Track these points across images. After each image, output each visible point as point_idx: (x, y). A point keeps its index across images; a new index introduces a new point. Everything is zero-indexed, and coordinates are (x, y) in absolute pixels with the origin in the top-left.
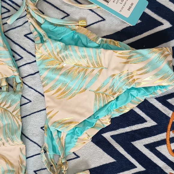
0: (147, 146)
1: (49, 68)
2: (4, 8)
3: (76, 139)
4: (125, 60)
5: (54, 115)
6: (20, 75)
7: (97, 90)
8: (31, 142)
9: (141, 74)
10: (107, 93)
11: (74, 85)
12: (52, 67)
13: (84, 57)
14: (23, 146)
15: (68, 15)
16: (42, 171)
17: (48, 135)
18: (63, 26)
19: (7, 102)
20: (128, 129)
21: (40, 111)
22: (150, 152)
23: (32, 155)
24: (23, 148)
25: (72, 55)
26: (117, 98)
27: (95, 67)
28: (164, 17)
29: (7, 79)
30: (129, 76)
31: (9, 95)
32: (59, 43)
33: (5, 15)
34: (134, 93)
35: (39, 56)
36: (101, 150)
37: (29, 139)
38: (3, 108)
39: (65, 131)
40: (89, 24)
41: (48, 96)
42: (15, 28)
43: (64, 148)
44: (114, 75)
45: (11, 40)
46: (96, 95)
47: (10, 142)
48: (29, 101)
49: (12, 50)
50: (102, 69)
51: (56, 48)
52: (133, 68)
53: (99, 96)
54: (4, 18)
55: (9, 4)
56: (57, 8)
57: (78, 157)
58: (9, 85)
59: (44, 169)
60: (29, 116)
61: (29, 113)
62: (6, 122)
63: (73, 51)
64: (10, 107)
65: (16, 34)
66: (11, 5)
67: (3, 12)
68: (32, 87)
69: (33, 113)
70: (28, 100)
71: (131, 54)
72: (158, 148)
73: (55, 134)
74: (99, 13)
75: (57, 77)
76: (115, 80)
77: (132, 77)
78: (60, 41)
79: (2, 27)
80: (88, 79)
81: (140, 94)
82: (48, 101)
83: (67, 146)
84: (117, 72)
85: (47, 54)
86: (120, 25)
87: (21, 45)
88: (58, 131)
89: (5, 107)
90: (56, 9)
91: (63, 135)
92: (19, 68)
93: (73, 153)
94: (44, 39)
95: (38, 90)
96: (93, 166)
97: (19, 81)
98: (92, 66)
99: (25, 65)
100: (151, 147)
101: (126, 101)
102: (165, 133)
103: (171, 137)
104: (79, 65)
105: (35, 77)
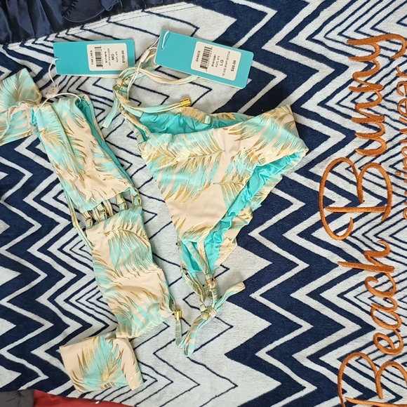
0: (301, 235)
1: (162, 169)
2: (97, 108)
3: (217, 247)
4: (239, 137)
5: (182, 225)
6: (134, 185)
7: (222, 181)
9: (260, 148)
10: (235, 181)
11: (195, 181)
12: (164, 166)
13: (195, 144)
14: (160, 271)
15: (168, 97)
16: (190, 297)
17: (183, 251)
18: (165, 112)
19: (128, 222)
20: (275, 220)
22: (307, 242)
24: (161, 274)
25: (181, 147)
26: (248, 184)
27: (211, 153)
28: (275, 68)
29: (123, 195)
30: (249, 154)
31: (129, 213)
32: (164, 135)
33: (100, 117)
34: (264, 172)
35: (147, 158)
36: (252, 254)
38: (126, 231)
39: (201, 240)
40: (193, 101)
41: (171, 203)
42: (115, 130)
43: (207, 262)
44: (233, 157)
45: (114, 145)
46: (222, 187)
47: (143, 269)
48: (154, 215)
49: (117, 157)
50: (221, 153)
51: (163, 142)
52: (249, 143)
53: (227, 187)
54: (100, 121)
55: (101, 102)
56: (154, 92)
57: (228, 269)
58: (127, 200)
59: (192, 293)
61: (159, 229)
62: (134, 247)
63: (180, 141)
64: (133, 227)
65: (118, 137)
66: (104, 103)
67: (97, 114)
70: (153, 213)
71: (243, 127)
72: (315, 234)
73: (190, 247)
74: (202, 84)
75: (174, 177)
76: (236, 164)
77: (252, 154)
78: (165, 132)
79: (101, 134)
80: (208, 170)
81: (271, 172)
82: (172, 210)
83: (209, 258)
84: (235, 153)
85: (155, 152)
86: (229, 92)
87: (127, 149)
88: (193, 243)
89: (128, 229)
90: (152, 93)
91: (200, 246)
92: (131, 177)
93: (221, 265)
94: (147, 135)
96: (247, 276)
97: (134, 193)
98: (208, 154)
99: (137, 171)
100: (306, 234)
101: (259, 185)
102: (319, 212)
103: (326, 216)
104: (194, 156)
105: (153, 184)
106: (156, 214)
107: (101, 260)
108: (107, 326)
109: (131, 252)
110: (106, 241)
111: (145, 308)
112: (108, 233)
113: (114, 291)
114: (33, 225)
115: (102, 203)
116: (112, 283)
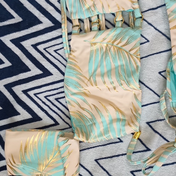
8: (146, 88)
16: (158, 122)
17: (171, 80)
19: (122, 39)
21: (160, 53)
23: (146, 103)
24: (139, 94)
31: (127, 31)
37: (145, 85)
38: (116, 47)
48: (146, 41)
59: (161, 120)
60: (145, 58)
61: (146, 55)
62: (119, 63)
64: (126, 45)
68: (152, 24)
69: (151, 55)
70: (146, 39)
89: (119, 45)
95: (158, 28)
105: (157, 13)
106: (148, 41)
107: (75, 65)
108: (57, 124)
109: (113, 67)
110: (88, 50)
111: (107, 119)
112: (95, 44)
113: (80, 97)
114: (14, 18)
115: (98, 16)
116: (82, 89)
